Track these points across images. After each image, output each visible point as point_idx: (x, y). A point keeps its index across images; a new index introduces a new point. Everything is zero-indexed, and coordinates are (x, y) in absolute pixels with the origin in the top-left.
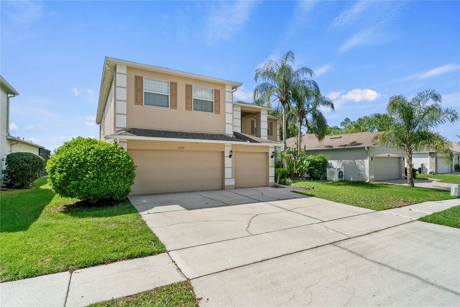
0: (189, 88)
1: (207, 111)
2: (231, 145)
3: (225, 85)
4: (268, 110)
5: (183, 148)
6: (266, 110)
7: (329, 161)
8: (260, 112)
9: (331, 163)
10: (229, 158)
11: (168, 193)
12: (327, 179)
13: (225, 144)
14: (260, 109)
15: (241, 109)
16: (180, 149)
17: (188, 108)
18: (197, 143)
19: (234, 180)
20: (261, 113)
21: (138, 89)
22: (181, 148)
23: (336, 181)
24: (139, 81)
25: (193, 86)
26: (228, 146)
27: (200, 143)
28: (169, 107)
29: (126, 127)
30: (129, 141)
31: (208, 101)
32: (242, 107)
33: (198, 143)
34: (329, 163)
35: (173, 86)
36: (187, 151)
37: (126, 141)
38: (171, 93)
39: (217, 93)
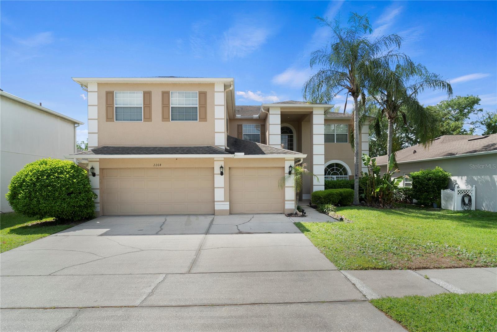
0: (166, 96)
1: (190, 120)
2: (223, 159)
3: (214, 84)
4: (325, 108)
5: (159, 165)
6: (321, 107)
7: (453, 178)
8: (312, 112)
9: (456, 181)
10: (220, 175)
11: (146, 215)
12: (442, 207)
13: (214, 158)
14: (312, 108)
15: (281, 112)
16: (156, 166)
17: (165, 118)
18: (176, 159)
19: (228, 203)
20: (314, 113)
21: (109, 105)
22: (158, 166)
23: (455, 210)
24: (110, 96)
25: (170, 92)
26: (219, 160)
27: (180, 158)
28: (142, 120)
29: (97, 146)
30: (101, 160)
31: (191, 107)
32: (281, 108)
33: (178, 158)
34: (453, 180)
35: (147, 96)
36: (164, 168)
37: (98, 160)
38: (144, 104)
39: (203, 96)
